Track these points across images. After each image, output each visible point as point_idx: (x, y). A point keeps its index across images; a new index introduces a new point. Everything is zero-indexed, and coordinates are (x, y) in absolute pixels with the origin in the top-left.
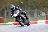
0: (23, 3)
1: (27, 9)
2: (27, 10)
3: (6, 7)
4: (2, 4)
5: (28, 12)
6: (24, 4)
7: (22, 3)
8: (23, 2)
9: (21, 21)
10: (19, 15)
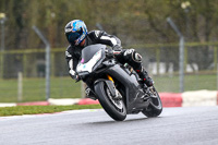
0: (188, 8)
1: (207, 34)
2: (207, 40)
3: (114, 27)
4: (93, 14)
5: (210, 48)
6: (193, 12)
7: (184, 6)
8: (188, 4)
9: (114, 97)
10: (105, 66)
